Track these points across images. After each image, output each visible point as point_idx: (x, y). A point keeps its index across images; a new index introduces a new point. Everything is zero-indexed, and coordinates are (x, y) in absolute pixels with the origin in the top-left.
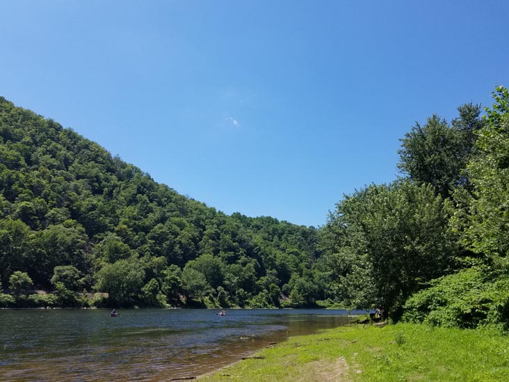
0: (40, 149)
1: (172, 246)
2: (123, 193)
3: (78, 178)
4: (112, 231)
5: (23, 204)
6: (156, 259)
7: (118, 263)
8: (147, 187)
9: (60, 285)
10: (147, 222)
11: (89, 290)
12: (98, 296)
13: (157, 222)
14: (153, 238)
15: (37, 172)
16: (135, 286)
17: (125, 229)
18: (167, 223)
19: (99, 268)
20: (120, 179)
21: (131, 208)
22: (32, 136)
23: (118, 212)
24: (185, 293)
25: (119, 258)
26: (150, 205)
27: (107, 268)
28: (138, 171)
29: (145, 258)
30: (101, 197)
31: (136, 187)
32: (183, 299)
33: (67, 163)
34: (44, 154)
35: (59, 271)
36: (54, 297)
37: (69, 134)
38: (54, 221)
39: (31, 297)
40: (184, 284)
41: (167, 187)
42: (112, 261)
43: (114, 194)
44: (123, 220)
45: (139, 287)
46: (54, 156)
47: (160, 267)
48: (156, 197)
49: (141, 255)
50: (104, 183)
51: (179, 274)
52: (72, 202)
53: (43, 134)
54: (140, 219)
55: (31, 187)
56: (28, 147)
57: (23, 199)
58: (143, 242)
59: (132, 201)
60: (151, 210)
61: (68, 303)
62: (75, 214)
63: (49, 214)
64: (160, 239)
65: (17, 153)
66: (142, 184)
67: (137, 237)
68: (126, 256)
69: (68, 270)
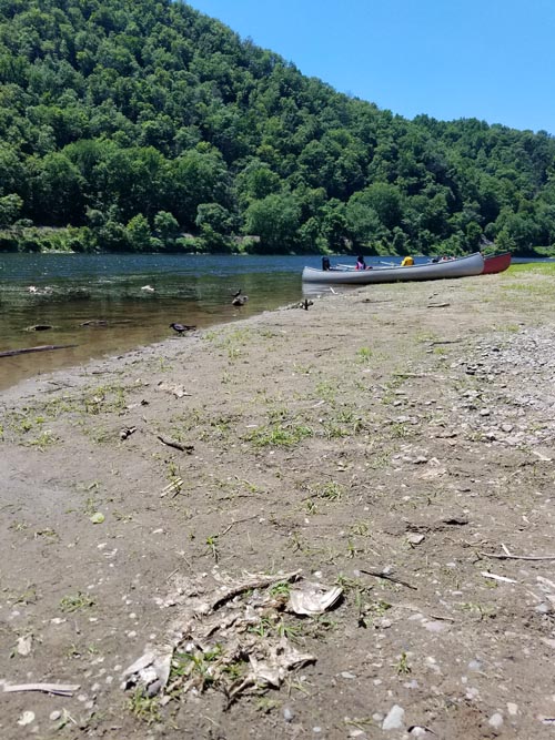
0: (150, 40)
1: (331, 173)
2: (262, 99)
3: (203, 79)
4: (254, 154)
5: (148, 124)
6: (313, 192)
7: (268, 198)
8: (293, 85)
9: (207, 227)
10: (297, 139)
11: (237, 232)
12: (248, 240)
13: (310, 138)
14: (306, 162)
15: (152, 77)
16: (290, 227)
17: (270, 151)
18: (325, 138)
19: (246, 206)
20: (256, 76)
21: (274, 119)
22: (136, 19)
23: (259, 126)
24: (351, 236)
25: (268, 192)
26: (299, 113)
27: (256, 205)
28: (277, 59)
29: (298, 190)
30: (234, 107)
31: (277, 86)
32: (348, 243)
33: (186, 57)
34: (156, 47)
35: (203, 210)
36: (203, 241)
37: (182, 10)
38: (185, 145)
39: (179, 240)
40: (351, 225)
41: (320, 81)
42: (260, 195)
43: (251, 101)
44: (265, 138)
45: (295, 229)
46: (168, 50)
47: (318, 202)
48: (307, 99)
49: (293, 187)
50: (236, 84)
51: (343, 211)
52: (200, 116)
53: (149, 15)
54: (286, 135)
55: (151, 100)
56: (136, 39)
57: (146, 118)
58: (294, 168)
59: (275, 109)
60: (300, 121)
61: (217, 248)
62: (206, 134)
63: (178, 136)
64: (314, 163)
65: (126, 51)
66: (286, 81)
67: (285, 161)
68: (277, 189)
69: (213, 208)
